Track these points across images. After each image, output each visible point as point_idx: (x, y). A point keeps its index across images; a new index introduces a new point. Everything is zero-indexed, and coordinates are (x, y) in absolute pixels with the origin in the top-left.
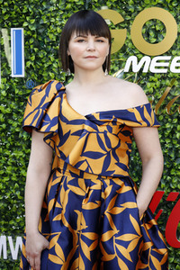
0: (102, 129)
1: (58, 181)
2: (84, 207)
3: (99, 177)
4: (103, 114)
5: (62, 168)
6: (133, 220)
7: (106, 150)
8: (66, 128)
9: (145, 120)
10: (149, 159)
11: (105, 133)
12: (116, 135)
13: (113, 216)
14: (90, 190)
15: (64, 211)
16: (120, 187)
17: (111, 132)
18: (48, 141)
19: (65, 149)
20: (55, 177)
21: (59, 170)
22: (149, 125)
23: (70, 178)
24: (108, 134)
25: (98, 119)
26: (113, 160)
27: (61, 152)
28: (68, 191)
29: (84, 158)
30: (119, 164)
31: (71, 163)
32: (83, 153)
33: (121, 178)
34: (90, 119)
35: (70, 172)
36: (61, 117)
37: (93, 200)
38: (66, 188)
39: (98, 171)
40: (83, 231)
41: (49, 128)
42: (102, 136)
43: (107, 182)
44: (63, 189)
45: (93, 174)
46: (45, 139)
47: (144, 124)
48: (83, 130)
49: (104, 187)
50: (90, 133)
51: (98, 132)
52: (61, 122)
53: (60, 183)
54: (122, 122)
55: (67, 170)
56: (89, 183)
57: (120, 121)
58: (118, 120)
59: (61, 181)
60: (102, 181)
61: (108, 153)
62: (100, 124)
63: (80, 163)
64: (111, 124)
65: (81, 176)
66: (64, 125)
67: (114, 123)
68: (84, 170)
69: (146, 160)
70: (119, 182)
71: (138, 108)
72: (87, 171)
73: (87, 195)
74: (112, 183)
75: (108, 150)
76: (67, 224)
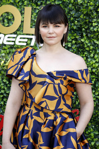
0: (57, 82)
1: (26, 112)
2: (42, 130)
3: (53, 112)
4: (58, 73)
5: (29, 104)
6: (73, 140)
7: (58, 96)
8: (34, 79)
9: (84, 79)
10: (85, 103)
11: (59, 84)
12: (66, 87)
13: (60, 137)
14: (47, 120)
15: (30, 132)
16: (66, 119)
17: (62, 84)
18: (21, 86)
19: (33, 92)
20: (25, 110)
21: (27, 105)
22: (86, 82)
23: (34, 111)
24: (61, 85)
25: (55, 75)
26: (62, 102)
27: (29, 94)
28: (33, 120)
29: (44, 99)
30: (66, 105)
31: (36, 102)
32: (44, 97)
33: (67, 113)
34: (50, 75)
35: (35, 107)
36: (31, 72)
37: (48, 126)
38: (32, 118)
39: (53, 108)
40: (41, 145)
41: (23, 78)
42: (57, 86)
43: (58, 115)
44: (30, 118)
45: (49, 110)
46: (19, 84)
47: (83, 81)
48: (45, 82)
49: (56, 118)
50: (49, 84)
51: (54, 84)
52: (31, 75)
53: (28, 114)
54: (70, 78)
55: (33, 106)
56: (46, 115)
57: (69, 78)
58: (68, 77)
59: (29, 113)
60: (55, 114)
61: (60, 97)
62: (56, 78)
63: (42, 102)
64: (63, 79)
65: (42, 110)
66: (33, 77)
67: (65, 78)
68: (44, 107)
69: (83, 104)
70: (66, 116)
71: (80, 71)
72: (46, 108)
73: (45, 122)
74: (61, 116)
75: (60, 95)
76: (31, 141)
